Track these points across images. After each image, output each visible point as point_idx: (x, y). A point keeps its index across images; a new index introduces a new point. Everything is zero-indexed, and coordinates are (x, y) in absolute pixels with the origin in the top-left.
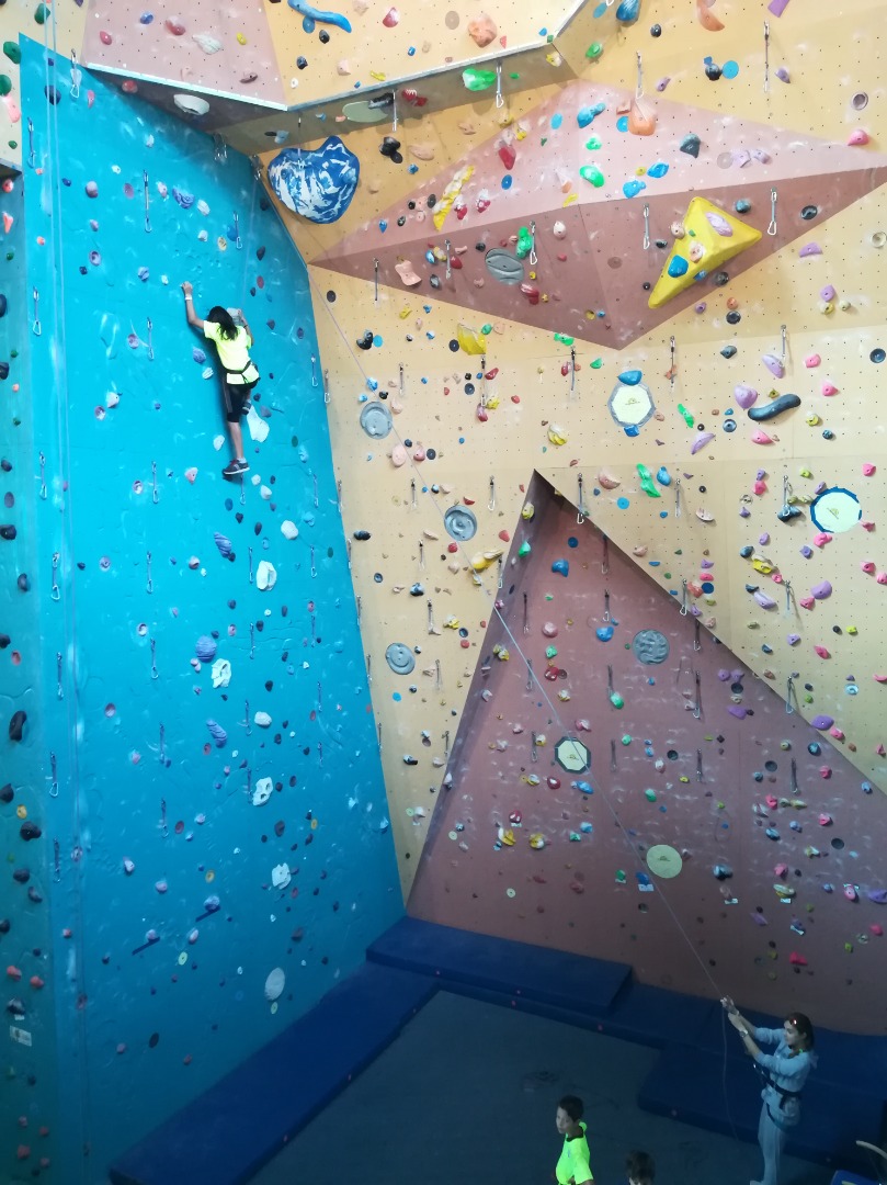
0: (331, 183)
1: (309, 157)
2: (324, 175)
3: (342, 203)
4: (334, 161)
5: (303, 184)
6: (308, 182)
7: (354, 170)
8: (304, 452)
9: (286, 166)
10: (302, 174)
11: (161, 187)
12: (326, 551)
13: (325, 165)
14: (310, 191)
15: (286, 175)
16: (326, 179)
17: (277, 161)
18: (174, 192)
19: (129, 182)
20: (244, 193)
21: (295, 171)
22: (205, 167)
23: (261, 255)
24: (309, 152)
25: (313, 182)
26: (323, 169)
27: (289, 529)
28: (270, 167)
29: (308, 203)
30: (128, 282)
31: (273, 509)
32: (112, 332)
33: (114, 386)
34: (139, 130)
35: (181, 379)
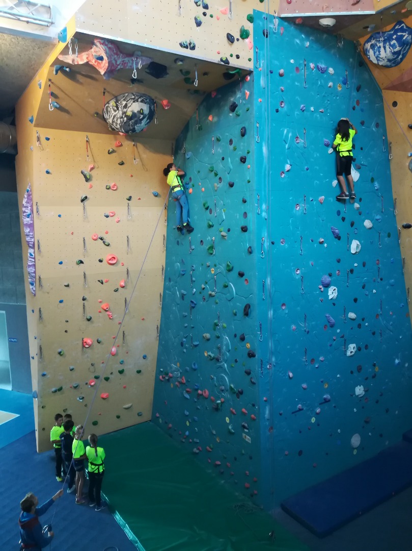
0: (397, 46)
1: (385, 35)
2: (394, 42)
3: (403, 55)
4: (399, 34)
5: (382, 49)
6: (385, 48)
8: (377, 185)
9: (373, 42)
10: (381, 44)
11: (312, 65)
12: (387, 235)
13: (394, 37)
14: (385, 52)
15: (373, 46)
16: (394, 44)
17: (368, 41)
18: (317, 67)
19: (298, 66)
20: (351, 60)
21: (378, 43)
22: (332, 51)
23: (358, 89)
24: (385, 32)
25: (387, 47)
26: (393, 39)
27: (368, 224)
28: (364, 44)
29: (384, 58)
30: (296, 113)
31: (360, 214)
32: (288, 137)
33: (289, 161)
34: (302, 40)
35: (318, 155)
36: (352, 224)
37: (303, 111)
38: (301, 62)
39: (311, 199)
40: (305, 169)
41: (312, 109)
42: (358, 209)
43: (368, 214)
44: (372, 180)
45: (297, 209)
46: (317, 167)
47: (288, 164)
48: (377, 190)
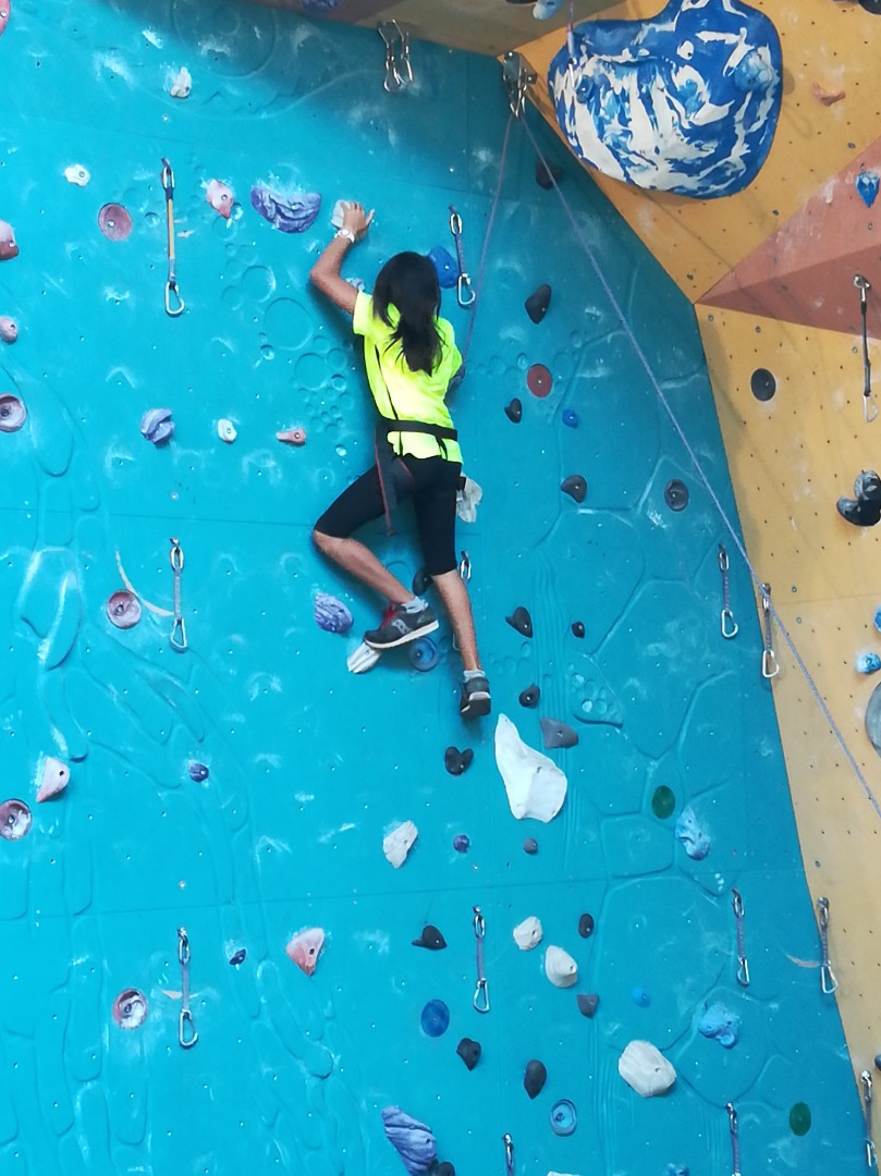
0: (706, 97)
1: (641, 37)
2: (685, 76)
3: (748, 139)
4: (706, 36)
5: (636, 108)
6: (647, 100)
7: (765, 52)
8: (692, 830)
9: (591, 67)
10: (629, 82)
11: (217, 193)
12: (782, 1118)
13: (685, 50)
14: (654, 122)
15: (590, 92)
18: (256, 199)
21: (611, 77)
22: (357, 114)
23: (538, 308)
24: (639, 23)
27: (643, 1066)
28: (551, 76)
29: (652, 155)
30: (111, 455)
31: (589, 1013)
32: (56, 596)
33: (59, 738)
35: (276, 684)
36: (535, 1081)
37: (163, 443)
38: (143, 176)
39: (230, 955)
40: (186, 777)
41: (226, 429)
42: (571, 982)
43: (644, 1002)
44: (664, 803)
45: (132, 1022)
46: (273, 759)
48: (698, 857)
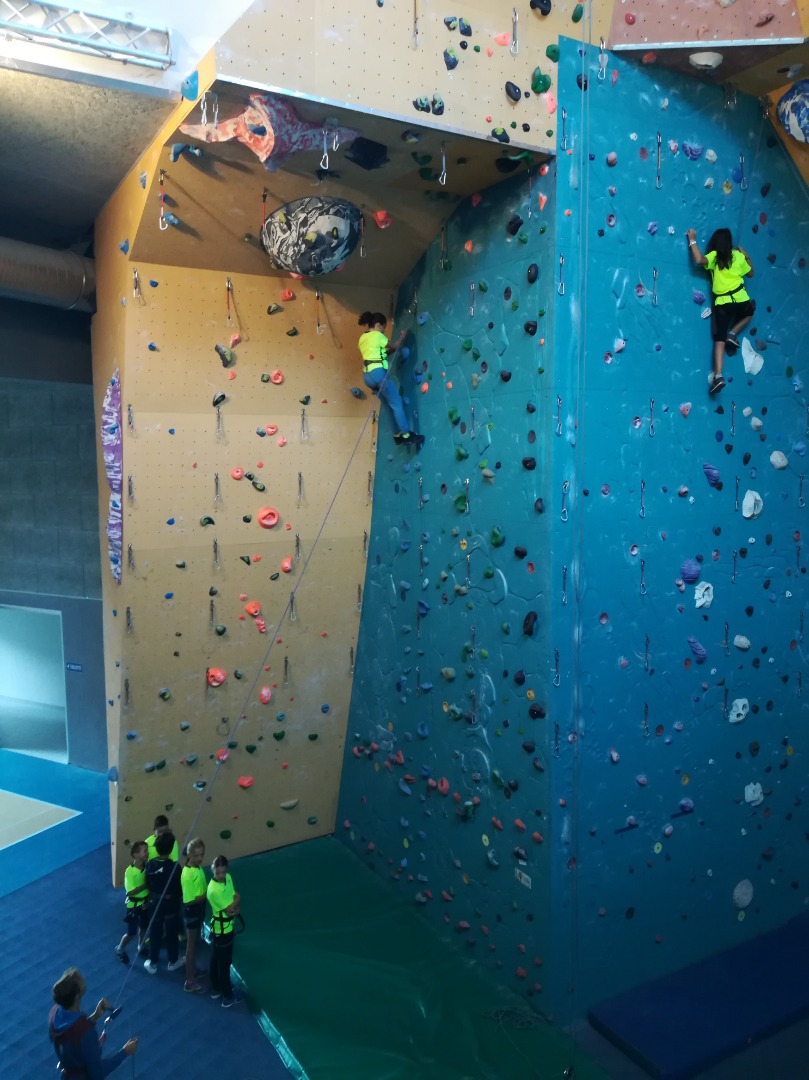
8: (798, 382)
9: (797, 99)
11: (673, 145)
15: (796, 108)
17: (788, 96)
18: (684, 147)
19: (644, 146)
20: (751, 134)
22: (715, 118)
23: (765, 192)
27: (778, 459)
28: (779, 104)
30: (639, 237)
31: (763, 440)
32: (622, 284)
33: (621, 333)
34: (655, 96)
35: (681, 321)
36: (746, 460)
37: (653, 234)
38: (652, 138)
39: (664, 408)
40: (654, 348)
41: (671, 230)
42: (759, 428)
43: (779, 439)
44: (790, 372)
45: (637, 427)
46: (678, 345)
47: (620, 337)
48: (798, 392)
